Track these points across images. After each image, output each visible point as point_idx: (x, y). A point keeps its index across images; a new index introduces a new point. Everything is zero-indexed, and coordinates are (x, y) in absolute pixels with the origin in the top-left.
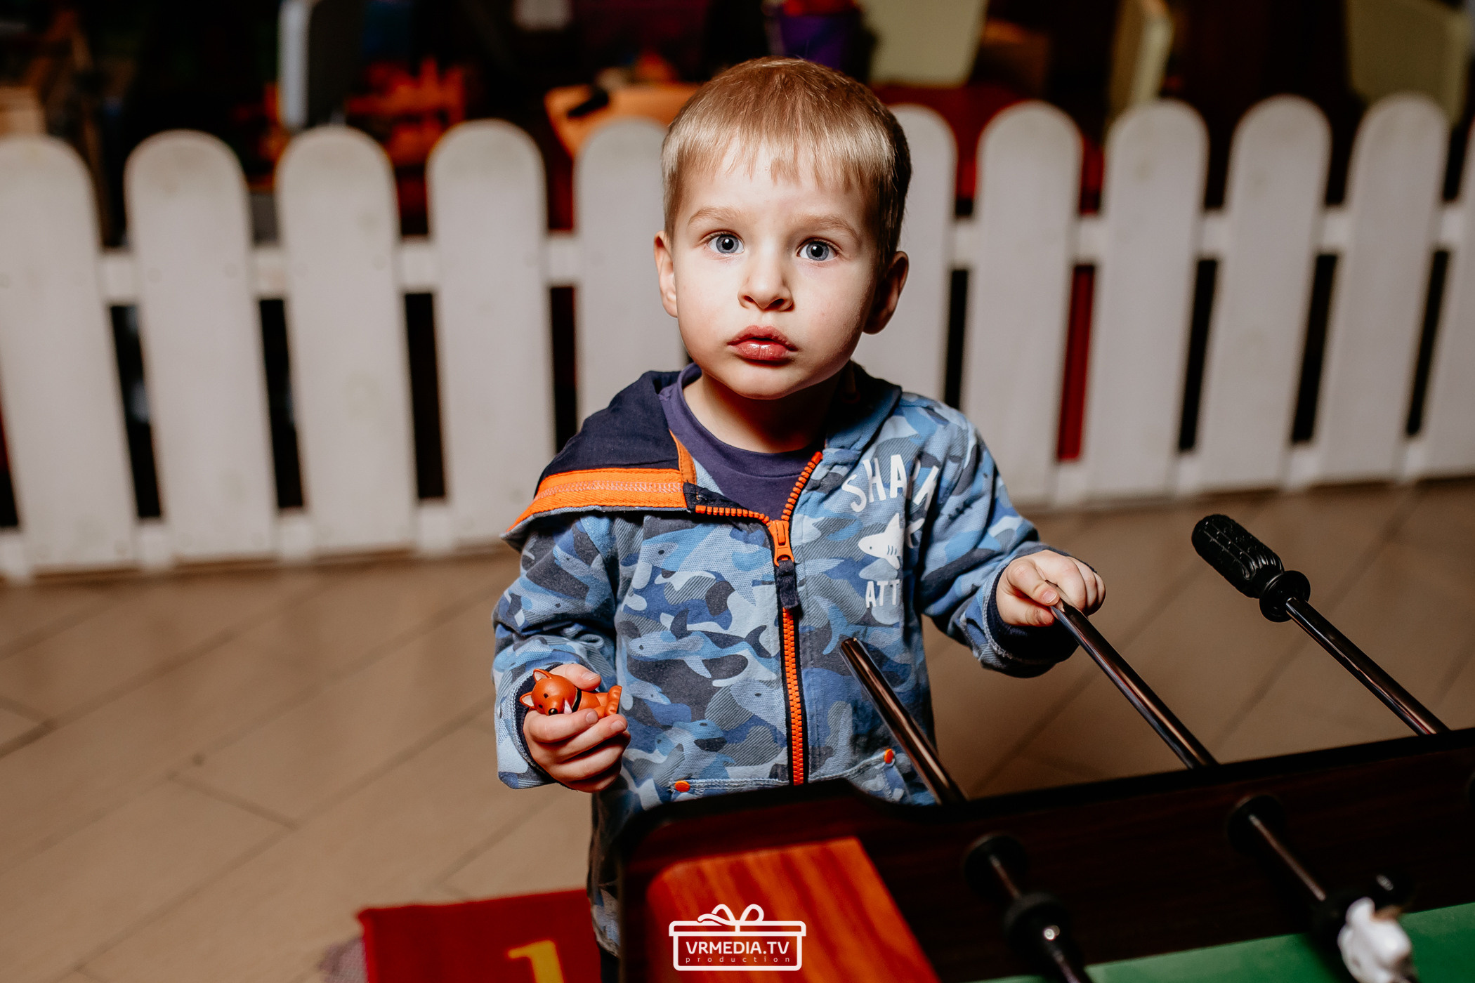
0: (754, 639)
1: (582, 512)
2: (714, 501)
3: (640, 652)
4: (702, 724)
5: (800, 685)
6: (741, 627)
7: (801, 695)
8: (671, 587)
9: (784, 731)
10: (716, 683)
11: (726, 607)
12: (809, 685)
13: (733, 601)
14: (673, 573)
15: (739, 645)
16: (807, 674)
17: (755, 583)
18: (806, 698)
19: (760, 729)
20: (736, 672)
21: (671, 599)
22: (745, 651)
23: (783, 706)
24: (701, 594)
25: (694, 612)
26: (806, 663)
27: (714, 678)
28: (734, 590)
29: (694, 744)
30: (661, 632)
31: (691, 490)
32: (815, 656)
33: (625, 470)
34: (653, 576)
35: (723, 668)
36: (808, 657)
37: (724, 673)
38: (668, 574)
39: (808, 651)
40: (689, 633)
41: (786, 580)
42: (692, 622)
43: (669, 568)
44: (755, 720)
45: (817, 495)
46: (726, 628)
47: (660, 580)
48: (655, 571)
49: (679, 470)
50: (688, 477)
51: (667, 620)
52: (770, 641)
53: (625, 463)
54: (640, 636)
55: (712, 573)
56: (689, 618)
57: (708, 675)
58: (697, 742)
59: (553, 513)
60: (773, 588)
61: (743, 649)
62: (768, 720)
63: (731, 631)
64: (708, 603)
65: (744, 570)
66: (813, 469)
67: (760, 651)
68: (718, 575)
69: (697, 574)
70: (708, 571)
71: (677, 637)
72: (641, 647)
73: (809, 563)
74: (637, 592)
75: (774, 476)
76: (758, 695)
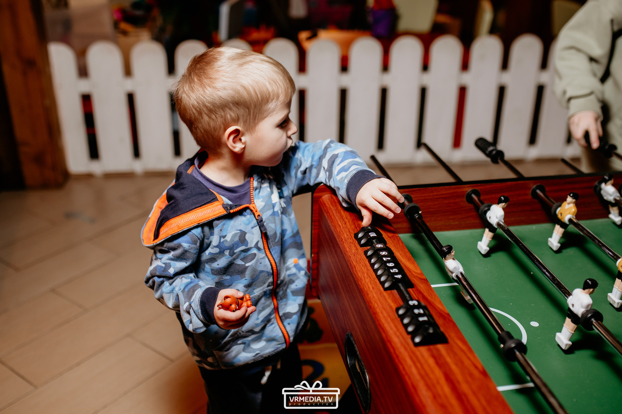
0: (257, 247)
1: (192, 228)
2: (233, 207)
3: (218, 266)
4: (245, 280)
5: (271, 254)
6: (252, 244)
7: (273, 258)
8: (226, 241)
9: (271, 271)
10: (247, 265)
11: (246, 240)
12: (274, 253)
13: (247, 237)
14: (226, 236)
15: (252, 249)
16: (272, 250)
17: (252, 228)
18: (275, 258)
19: (263, 274)
20: (253, 259)
21: (227, 245)
22: (254, 251)
23: (269, 264)
24: (237, 239)
25: (236, 246)
26: (271, 247)
27: (245, 263)
28: (246, 233)
29: (244, 287)
30: (225, 257)
31: (225, 207)
32: (274, 243)
33: (200, 208)
34: (220, 239)
35: (248, 259)
36: (271, 244)
37: (249, 261)
38: (224, 237)
39: (271, 242)
40: (236, 253)
41: (260, 223)
42: (236, 249)
43: (224, 235)
44: (262, 272)
45: (257, 191)
46: (247, 246)
47: (222, 240)
48: (220, 237)
49: (218, 201)
50: (222, 202)
51: (227, 253)
52: (261, 245)
53: (199, 205)
54: (217, 261)
55: (239, 230)
56: (235, 248)
57: (243, 263)
58: (244, 286)
59: (180, 232)
60: (258, 227)
61: (254, 250)
62: (265, 270)
63: (249, 246)
64: (240, 241)
65: (248, 225)
66: (253, 183)
67: (259, 249)
68: (240, 230)
69: (234, 233)
70: (237, 230)
71: (231, 256)
72: (218, 265)
73: (265, 214)
74: (215, 247)
75: (245, 191)
76: (261, 263)
